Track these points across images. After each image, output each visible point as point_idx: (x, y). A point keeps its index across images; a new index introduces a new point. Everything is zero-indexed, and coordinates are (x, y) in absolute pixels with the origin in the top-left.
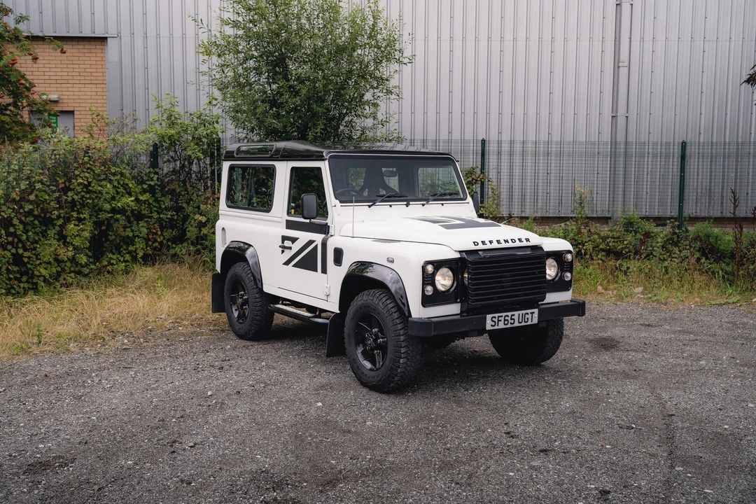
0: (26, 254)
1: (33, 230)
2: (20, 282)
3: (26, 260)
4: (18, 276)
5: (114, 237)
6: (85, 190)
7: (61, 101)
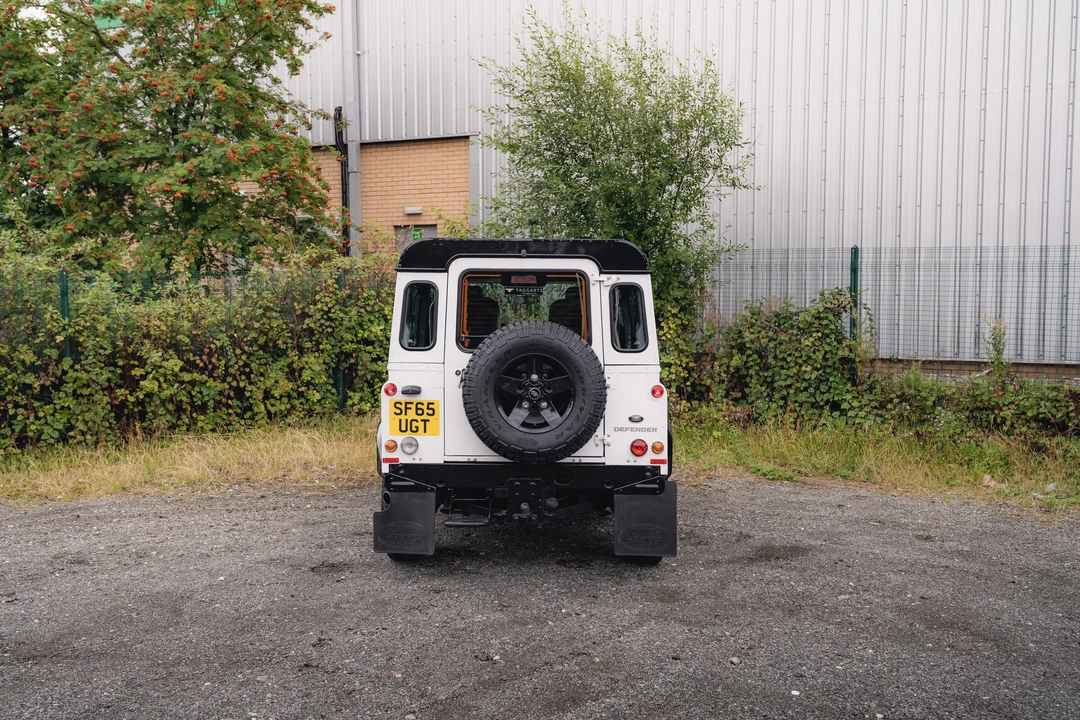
0: (249, 388)
1: (257, 362)
2: (243, 418)
3: (248, 394)
4: (239, 411)
5: (363, 372)
6: (325, 317)
7: (424, 214)
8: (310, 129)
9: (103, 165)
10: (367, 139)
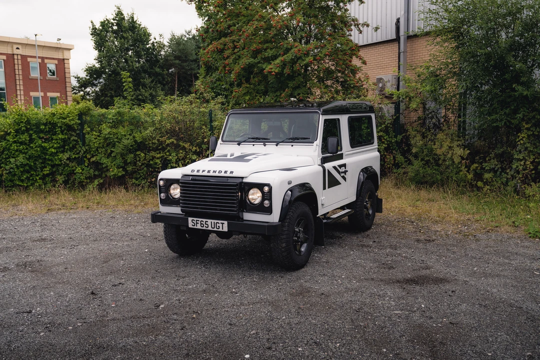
8: (361, 33)
9: (251, 61)
10: (411, 33)
